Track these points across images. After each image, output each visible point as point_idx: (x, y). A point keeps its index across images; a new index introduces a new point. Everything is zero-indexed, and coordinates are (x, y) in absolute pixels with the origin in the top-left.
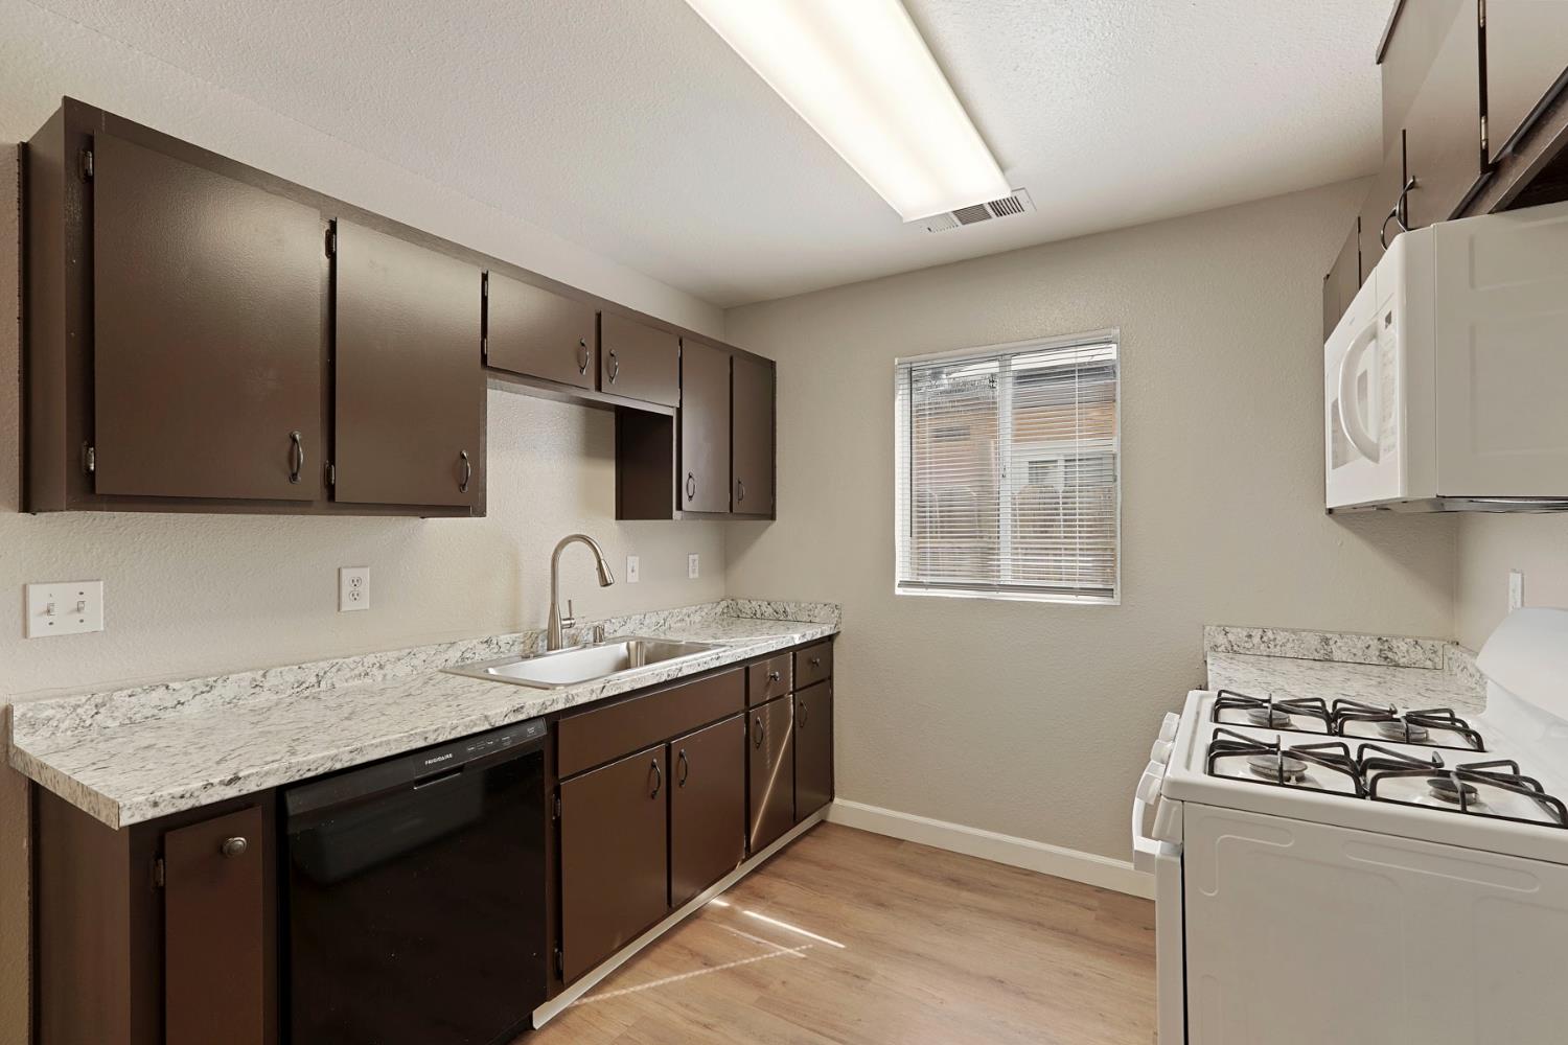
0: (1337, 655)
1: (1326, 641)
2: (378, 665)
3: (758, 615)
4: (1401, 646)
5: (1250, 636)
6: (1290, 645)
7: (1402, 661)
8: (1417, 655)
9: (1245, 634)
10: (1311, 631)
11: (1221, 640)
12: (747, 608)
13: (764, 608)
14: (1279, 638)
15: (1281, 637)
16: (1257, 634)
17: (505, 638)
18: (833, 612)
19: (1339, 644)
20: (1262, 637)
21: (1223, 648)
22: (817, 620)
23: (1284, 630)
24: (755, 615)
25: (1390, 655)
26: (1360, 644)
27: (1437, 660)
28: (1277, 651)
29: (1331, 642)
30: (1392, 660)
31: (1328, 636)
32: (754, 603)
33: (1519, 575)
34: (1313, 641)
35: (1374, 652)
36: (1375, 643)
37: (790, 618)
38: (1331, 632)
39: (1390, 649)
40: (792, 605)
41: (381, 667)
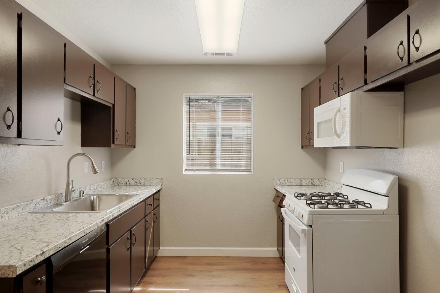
0: (303, 184)
1: (301, 180)
2: (6, 212)
3: (128, 184)
4: (315, 181)
5: (285, 181)
6: (294, 182)
7: (316, 184)
8: (318, 183)
9: (284, 180)
10: (298, 178)
11: (278, 182)
12: (123, 182)
13: (130, 181)
14: (291, 180)
15: (292, 180)
16: (286, 180)
17: (49, 198)
18: (160, 181)
19: (304, 181)
20: (287, 181)
21: (279, 184)
22: (153, 184)
23: (292, 178)
24: (126, 184)
25: (313, 183)
26: (308, 181)
27: (322, 183)
28: (290, 184)
29: (302, 181)
30: (314, 184)
31: (301, 179)
32: (126, 180)
33: (343, 163)
34: (298, 181)
35: (310, 183)
36: (310, 180)
37: (142, 184)
38: (302, 178)
39: (313, 182)
40: (143, 179)
41: (7, 213)
